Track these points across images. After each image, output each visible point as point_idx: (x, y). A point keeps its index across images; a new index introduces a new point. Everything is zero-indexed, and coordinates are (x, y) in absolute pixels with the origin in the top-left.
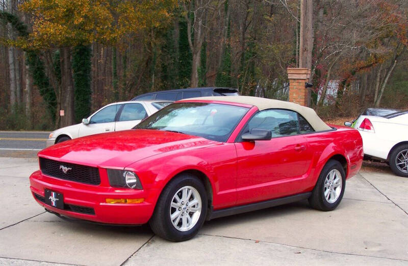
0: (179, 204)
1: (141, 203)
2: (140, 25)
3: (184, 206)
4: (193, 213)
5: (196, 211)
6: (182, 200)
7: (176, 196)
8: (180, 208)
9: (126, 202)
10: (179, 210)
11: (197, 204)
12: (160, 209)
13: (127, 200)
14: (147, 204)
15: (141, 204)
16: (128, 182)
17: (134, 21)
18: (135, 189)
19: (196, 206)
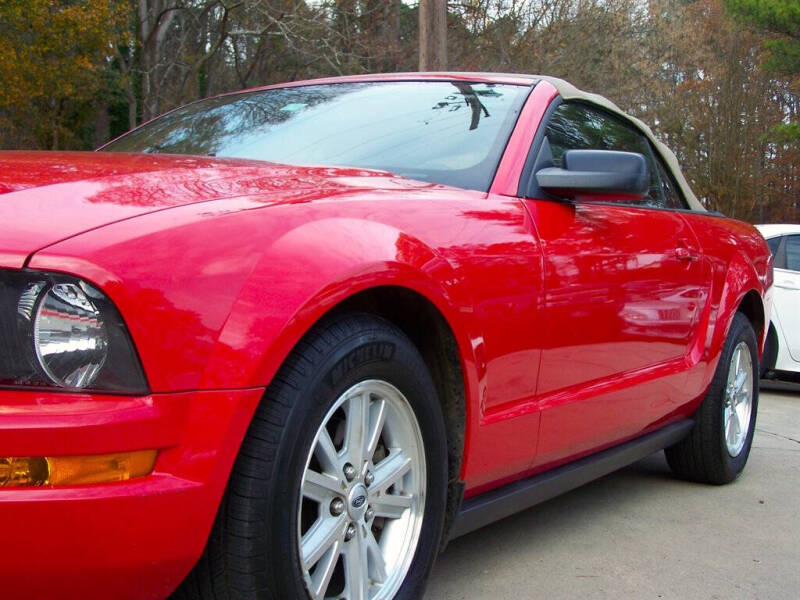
0: (334, 478)
1: (133, 480)
2: (29, 89)
3: (353, 492)
4: (386, 520)
5: (400, 510)
6: (344, 456)
7: (321, 436)
8: (337, 499)
9: (38, 478)
10: (334, 513)
11: (406, 477)
12: (247, 510)
13: (50, 465)
14: (172, 482)
15: (136, 490)
16: (45, 349)
17: (17, 78)
18: (94, 391)
19: (399, 487)
